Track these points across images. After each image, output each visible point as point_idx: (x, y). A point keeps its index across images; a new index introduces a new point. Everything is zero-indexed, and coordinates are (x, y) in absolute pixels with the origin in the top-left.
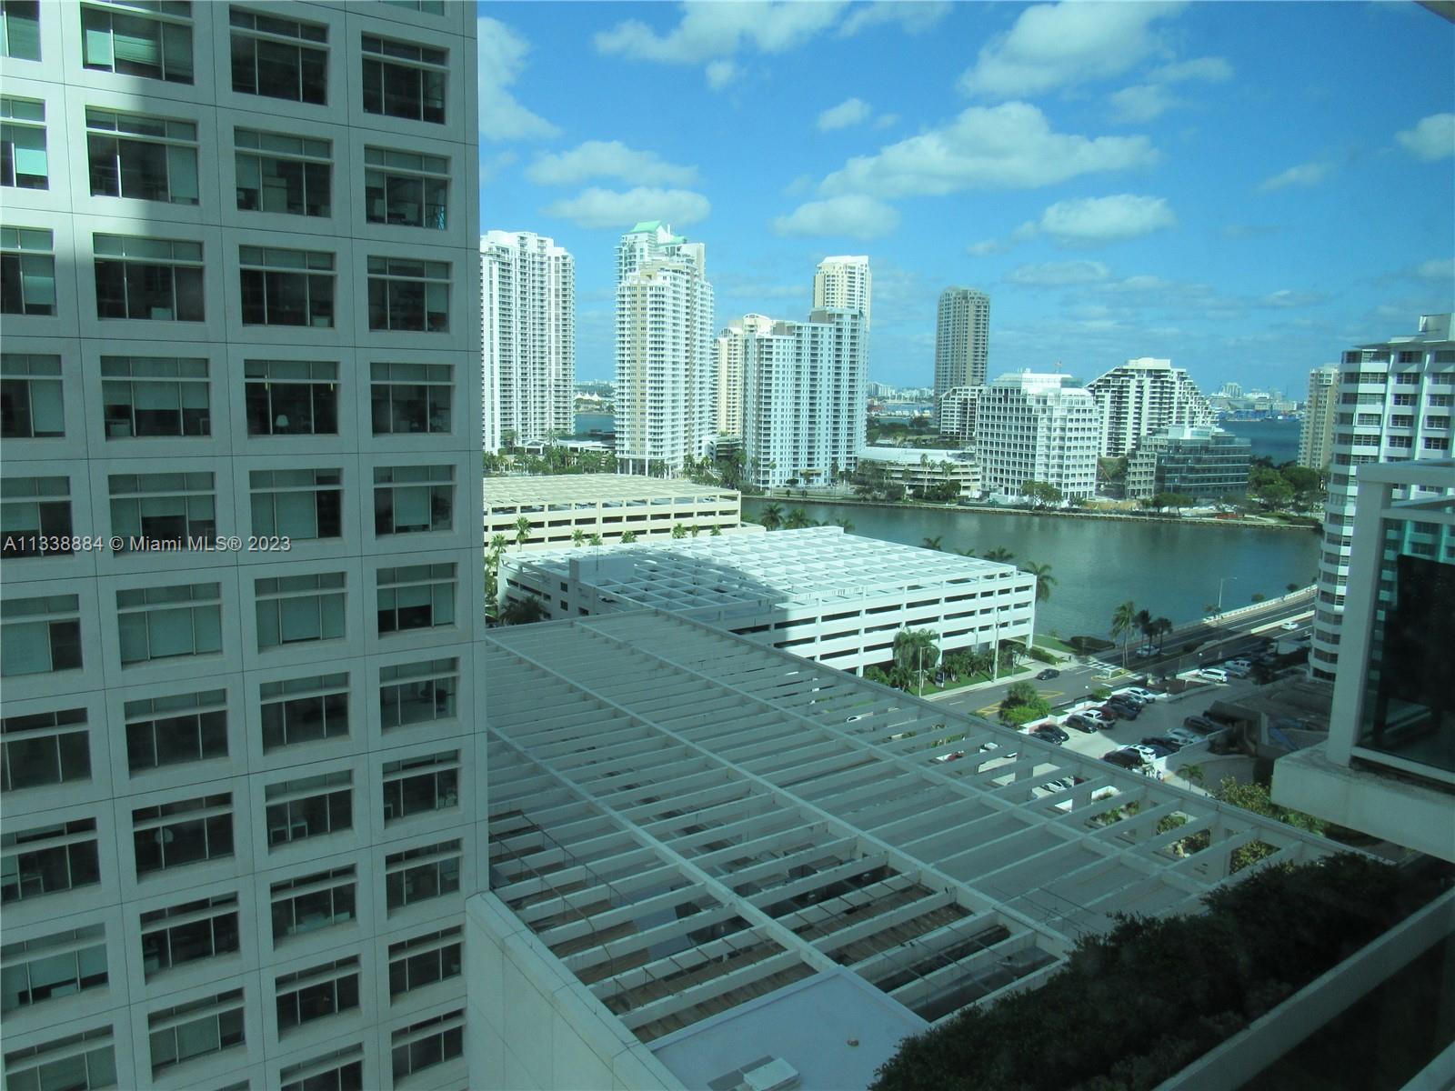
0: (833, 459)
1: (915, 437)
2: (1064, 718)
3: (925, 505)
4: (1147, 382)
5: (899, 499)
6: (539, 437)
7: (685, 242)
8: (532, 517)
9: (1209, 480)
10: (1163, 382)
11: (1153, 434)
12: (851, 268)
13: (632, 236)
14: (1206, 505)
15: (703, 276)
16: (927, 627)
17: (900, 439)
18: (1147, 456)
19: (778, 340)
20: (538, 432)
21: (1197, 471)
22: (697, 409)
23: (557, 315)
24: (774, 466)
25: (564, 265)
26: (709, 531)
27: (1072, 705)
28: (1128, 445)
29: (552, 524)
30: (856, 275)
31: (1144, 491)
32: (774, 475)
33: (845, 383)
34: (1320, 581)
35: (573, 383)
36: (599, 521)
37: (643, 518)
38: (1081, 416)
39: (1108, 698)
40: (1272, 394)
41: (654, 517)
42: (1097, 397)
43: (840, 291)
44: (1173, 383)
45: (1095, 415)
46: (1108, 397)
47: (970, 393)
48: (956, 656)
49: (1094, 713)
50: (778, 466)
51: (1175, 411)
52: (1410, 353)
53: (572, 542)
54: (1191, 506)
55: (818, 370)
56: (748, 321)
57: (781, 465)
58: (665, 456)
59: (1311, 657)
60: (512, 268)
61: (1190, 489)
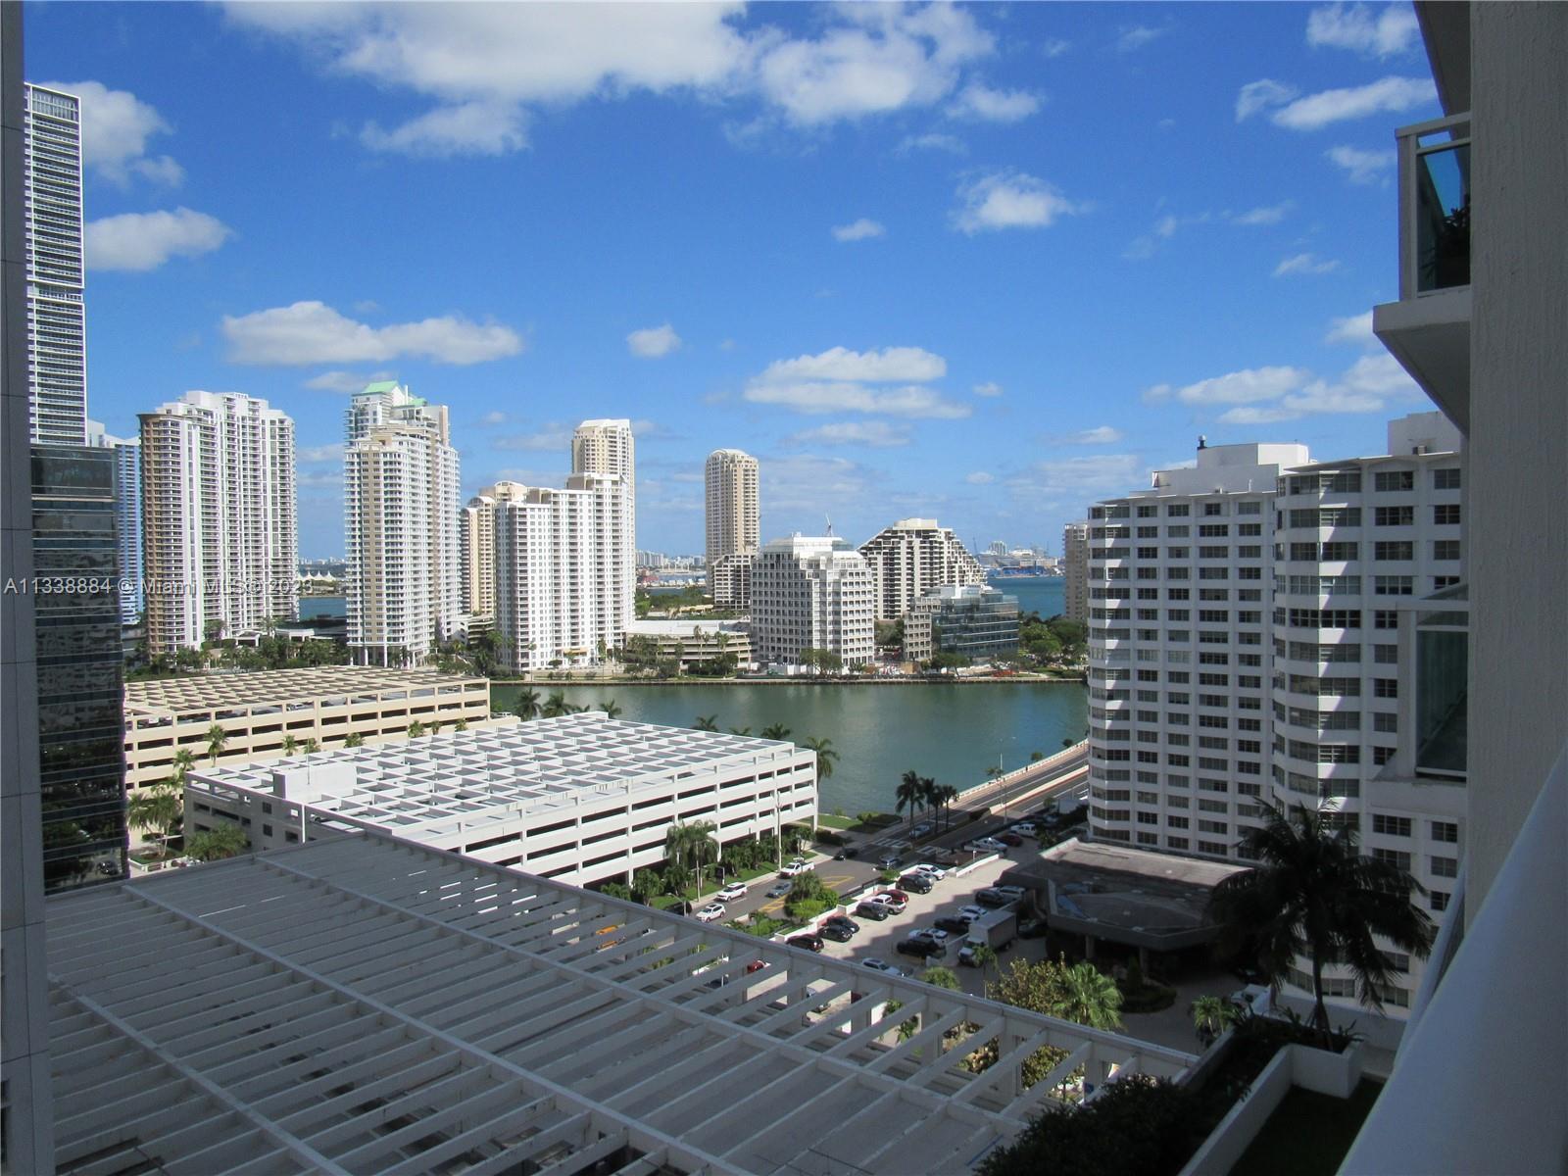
0: (600, 635)
1: (688, 608)
2: (851, 908)
3: (701, 680)
4: (917, 542)
5: (674, 676)
6: (253, 627)
7: (425, 404)
8: (228, 724)
9: (982, 638)
10: (931, 542)
11: (926, 595)
12: (612, 432)
13: (364, 398)
14: (982, 664)
15: (447, 442)
16: (703, 817)
17: (673, 610)
18: (922, 617)
19: (532, 509)
20: (252, 621)
21: (971, 630)
22: (443, 587)
23: (274, 486)
24: (534, 647)
25: (282, 429)
26: (452, 727)
27: (860, 891)
28: (904, 607)
29: (256, 731)
30: (617, 440)
31: (922, 652)
32: (534, 657)
33: (608, 553)
34: (1090, 735)
35: (294, 562)
36: (318, 722)
37: (373, 716)
38: (855, 579)
39: (897, 879)
40: (1035, 551)
41: (386, 714)
42: (870, 559)
43: (601, 457)
44: (941, 543)
45: (869, 578)
46: (880, 559)
47: (742, 559)
48: (736, 848)
49: (884, 897)
50: (538, 646)
51: (945, 570)
52: (1147, 508)
53: (281, 752)
54: (968, 666)
55: (579, 540)
56: (501, 489)
57: (542, 646)
58: (407, 641)
59: (1090, 814)
60: (218, 433)
61: (965, 649)
